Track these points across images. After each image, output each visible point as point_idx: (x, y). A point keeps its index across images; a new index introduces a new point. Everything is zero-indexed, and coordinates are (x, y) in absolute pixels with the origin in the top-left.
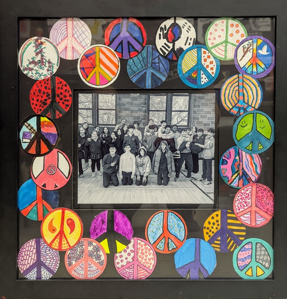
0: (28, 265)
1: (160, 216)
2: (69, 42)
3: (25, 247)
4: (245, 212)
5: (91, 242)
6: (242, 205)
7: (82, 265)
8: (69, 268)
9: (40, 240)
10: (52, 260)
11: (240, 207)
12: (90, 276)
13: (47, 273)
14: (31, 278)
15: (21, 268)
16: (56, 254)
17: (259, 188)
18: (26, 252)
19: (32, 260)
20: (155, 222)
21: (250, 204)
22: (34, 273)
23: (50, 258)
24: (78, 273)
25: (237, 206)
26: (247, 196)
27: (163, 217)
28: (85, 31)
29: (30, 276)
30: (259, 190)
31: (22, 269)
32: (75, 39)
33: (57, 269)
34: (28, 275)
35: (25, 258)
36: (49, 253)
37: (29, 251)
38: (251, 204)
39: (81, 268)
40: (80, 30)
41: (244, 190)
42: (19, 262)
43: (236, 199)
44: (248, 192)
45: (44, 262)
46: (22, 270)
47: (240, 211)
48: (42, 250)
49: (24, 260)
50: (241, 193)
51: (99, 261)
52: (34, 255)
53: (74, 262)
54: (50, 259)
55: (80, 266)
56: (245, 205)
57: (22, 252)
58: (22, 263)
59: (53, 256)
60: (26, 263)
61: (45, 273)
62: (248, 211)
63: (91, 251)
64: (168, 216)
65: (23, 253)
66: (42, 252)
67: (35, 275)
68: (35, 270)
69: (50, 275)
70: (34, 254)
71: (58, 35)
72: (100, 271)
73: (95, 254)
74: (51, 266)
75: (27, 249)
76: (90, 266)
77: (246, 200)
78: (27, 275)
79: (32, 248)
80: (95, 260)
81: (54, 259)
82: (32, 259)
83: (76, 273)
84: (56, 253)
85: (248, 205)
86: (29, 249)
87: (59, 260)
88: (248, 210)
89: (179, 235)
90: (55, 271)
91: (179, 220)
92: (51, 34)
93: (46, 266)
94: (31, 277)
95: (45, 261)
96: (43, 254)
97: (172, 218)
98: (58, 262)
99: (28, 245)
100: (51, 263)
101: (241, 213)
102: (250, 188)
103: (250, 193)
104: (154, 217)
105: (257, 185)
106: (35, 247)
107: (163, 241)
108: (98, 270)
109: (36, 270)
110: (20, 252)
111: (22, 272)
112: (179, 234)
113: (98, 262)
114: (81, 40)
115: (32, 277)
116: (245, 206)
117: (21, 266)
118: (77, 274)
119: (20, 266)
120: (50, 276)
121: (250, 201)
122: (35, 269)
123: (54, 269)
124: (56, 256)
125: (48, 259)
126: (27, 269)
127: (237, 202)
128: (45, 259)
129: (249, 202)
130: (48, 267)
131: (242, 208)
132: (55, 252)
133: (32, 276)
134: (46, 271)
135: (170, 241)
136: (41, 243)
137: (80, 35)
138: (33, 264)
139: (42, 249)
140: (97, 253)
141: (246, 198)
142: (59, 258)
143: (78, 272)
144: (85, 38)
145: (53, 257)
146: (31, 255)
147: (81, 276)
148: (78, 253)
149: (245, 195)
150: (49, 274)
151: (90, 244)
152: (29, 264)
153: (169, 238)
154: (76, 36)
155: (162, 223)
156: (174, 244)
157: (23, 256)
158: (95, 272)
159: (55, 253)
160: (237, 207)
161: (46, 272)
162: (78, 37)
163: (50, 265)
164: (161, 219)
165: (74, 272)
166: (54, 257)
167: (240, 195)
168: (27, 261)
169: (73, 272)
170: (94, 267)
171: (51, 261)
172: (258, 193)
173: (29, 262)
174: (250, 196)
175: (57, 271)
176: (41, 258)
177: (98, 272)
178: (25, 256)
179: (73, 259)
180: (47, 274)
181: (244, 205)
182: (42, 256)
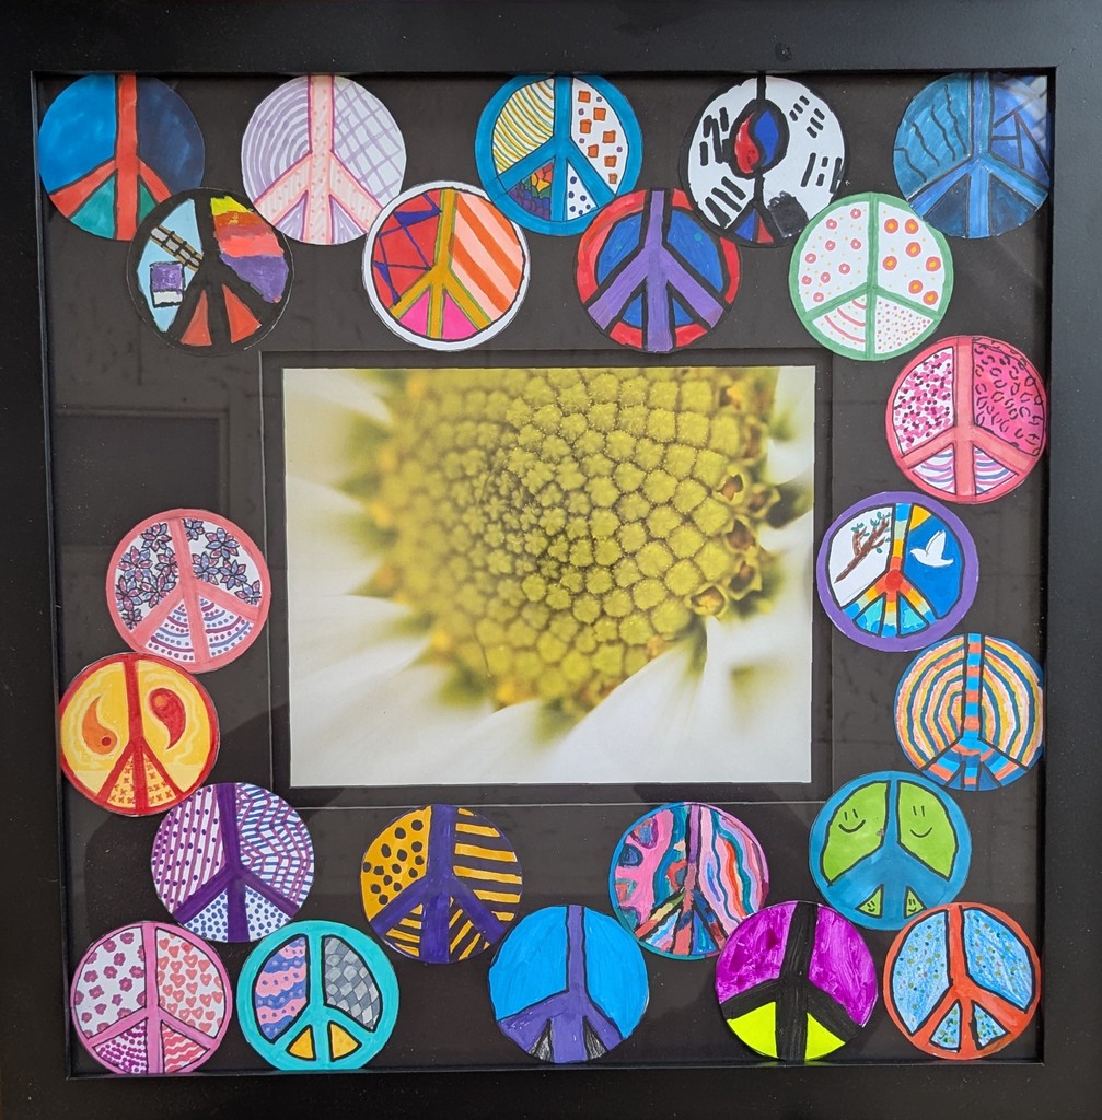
0: (194, 884)
1: (933, 927)
2: (318, 173)
3: (178, 817)
4: (933, 447)
5: (196, 521)
6: (922, 420)
7: (177, 616)
8: (131, 631)
9: (234, 790)
10: (285, 863)
11: (911, 428)
12: (215, 649)
13: (266, 911)
14: (206, 931)
15: (166, 896)
16: (298, 838)
17: (981, 353)
18: (184, 835)
19: (209, 865)
20: (917, 950)
21: (950, 416)
22: (220, 911)
23: (274, 855)
24: (168, 646)
25: (901, 427)
26: (938, 388)
27: (944, 928)
28: (380, 135)
29: (204, 923)
30: (983, 362)
31: (173, 897)
32: (342, 164)
33: (304, 892)
34: (196, 921)
35: (180, 858)
36: (273, 838)
37: (194, 830)
38: (955, 416)
39: (176, 626)
40: (360, 132)
41: (925, 364)
42: (160, 874)
43: (897, 402)
44: (940, 372)
45: (253, 869)
46: (172, 901)
47: (914, 444)
48: (245, 827)
49: (178, 864)
50: (915, 375)
51: (241, 588)
52: (212, 845)
53: (145, 610)
54: (276, 859)
55: (171, 619)
56: (932, 422)
57: (166, 838)
58: (168, 878)
59: (286, 845)
60: (186, 877)
61: (261, 911)
62: (943, 445)
63: (201, 558)
64: (963, 923)
65: (170, 838)
66: (244, 835)
67: (221, 921)
68: (222, 900)
69: (280, 916)
70: (214, 840)
71: (274, 148)
72: (251, 625)
73: (220, 565)
74: (282, 883)
75: (185, 825)
76: (209, 612)
77: (935, 402)
78: (192, 922)
79: (206, 818)
80: (222, 586)
81: (292, 859)
82: (208, 860)
83: (161, 647)
84: (300, 834)
85: (943, 419)
86: (195, 825)
87: (311, 861)
88: (942, 441)
89: (1010, 987)
90: (298, 903)
91: (1004, 933)
92: (247, 142)
93: (262, 882)
94: (206, 926)
95: (258, 868)
96: (250, 841)
97: (978, 931)
98: (308, 866)
99: (188, 810)
100: (282, 871)
101: (919, 454)
102: (948, 356)
103: (949, 373)
104: (913, 932)
105: (973, 342)
106: (217, 816)
107: (954, 1015)
108: (243, 623)
109: (225, 901)
110: (160, 837)
111: (171, 911)
112: (1013, 985)
113: (236, 593)
114: (366, 168)
115: (210, 928)
116: (930, 427)
117: (166, 887)
118: (168, 650)
119: (162, 888)
120: (279, 921)
121: (949, 403)
122: (223, 898)
123: (294, 894)
124: (301, 845)
125: (268, 860)
126: (190, 899)
127: (898, 413)
128: (257, 858)
129: (947, 408)
130: (271, 889)
131: (919, 435)
132: (293, 832)
133: (212, 924)
134: (262, 902)
135: (979, 1013)
136: (238, 801)
137: (362, 148)
138: (213, 879)
139: (245, 823)
140: (226, 559)
141: (934, 395)
142: (310, 853)
143: (168, 643)
144: (382, 163)
145: (289, 851)
146: (201, 846)
147: (182, 654)
148: (156, 572)
149: (931, 383)
150: (277, 914)
151: (194, 530)
152: (195, 878)
153: (974, 1003)
154: (343, 153)
155: (943, 952)
156: (994, 1024)
157: (171, 852)
158: (233, 632)
159: (295, 835)
160: (900, 432)
161: (265, 906)
162: (353, 157)
163: (280, 879)
164: (937, 939)
165: (154, 644)
166: (292, 850)
167: (909, 382)
168: (187, 869)
169: (150, 646)
170: (224, 612)
171: (282, 865)
172: (980, 372)
173: (197, 872)
174: (950, 386)
175: (305, 902)
176: (240, 855)
177: (245, 628)
178: (181, 851)
179: (141, 596)
180: (269, 915)
181: (927, 423)
182: (246, 848)
